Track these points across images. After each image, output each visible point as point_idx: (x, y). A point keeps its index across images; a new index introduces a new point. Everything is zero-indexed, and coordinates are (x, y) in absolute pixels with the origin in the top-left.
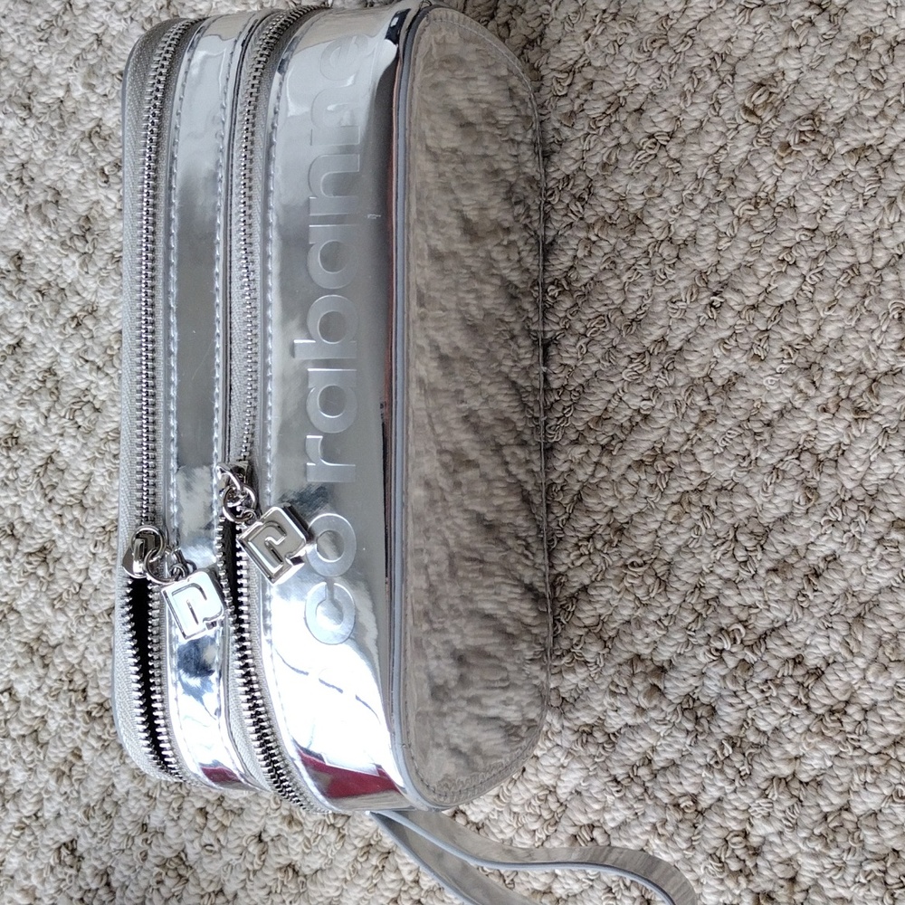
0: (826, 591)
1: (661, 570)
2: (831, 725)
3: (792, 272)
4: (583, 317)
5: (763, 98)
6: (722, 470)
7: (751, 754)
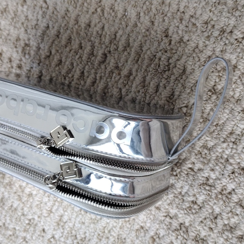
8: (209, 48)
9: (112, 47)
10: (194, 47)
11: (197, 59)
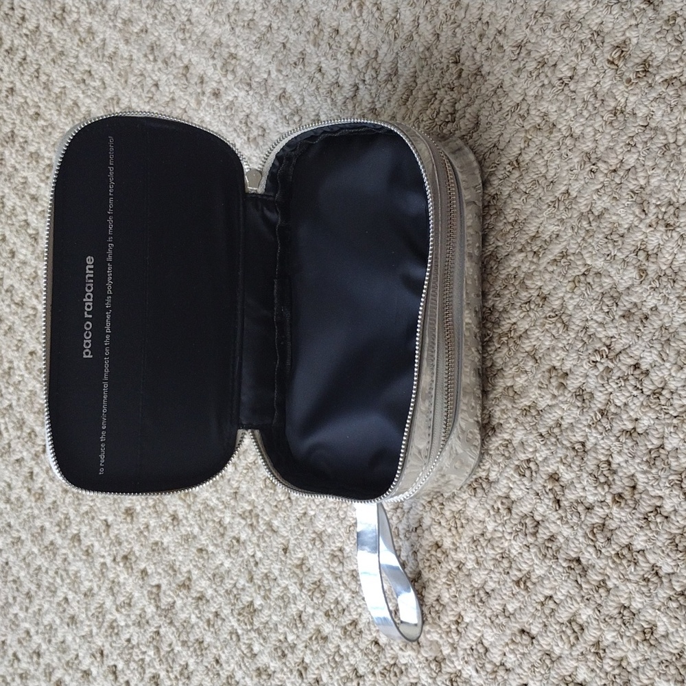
0: (651, 327)
1: (565, 318)
2: (654, 401)
3: (633, 150)
4: (525, 182)
5: (618, 54)
6: (597, 262)
7: (612, 419)
8: (517, 89)
9: (368, 73)
10: (496, 86)
11: (497, 107)
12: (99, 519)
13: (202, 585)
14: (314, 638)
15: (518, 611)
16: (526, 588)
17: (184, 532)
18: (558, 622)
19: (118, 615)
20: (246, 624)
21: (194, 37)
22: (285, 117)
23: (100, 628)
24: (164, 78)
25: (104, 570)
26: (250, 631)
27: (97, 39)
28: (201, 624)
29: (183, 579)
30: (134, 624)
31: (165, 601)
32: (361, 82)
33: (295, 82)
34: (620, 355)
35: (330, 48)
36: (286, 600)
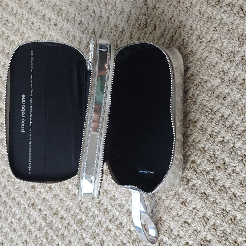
0: (227, 101)
1: (194, 100)
2: (230, 129)
3: (216, 32)
6: (205, 77)
7: (214, 137)
12: (22, 191)
13: (62, 213)
14: (106, 230)
15: (183, 214)
16: (186, 205)
17: (54, 193)
18: (199, 217)
19: (31, 227)
20: (80, 227)
21: (46, 4)
22: (82, 31)
23: (25, 232)
24: (35, 20)
25: (25, 210)
26: (81, 229)
27: (10, 8)
28: (63, 228)
29: (55, 211)
30: (37, 230)
31: (49, 220)
32: (110, 15)
33: (85, 18)
34: (216, 113)
35: (98, 3)
36: (94, 216)
